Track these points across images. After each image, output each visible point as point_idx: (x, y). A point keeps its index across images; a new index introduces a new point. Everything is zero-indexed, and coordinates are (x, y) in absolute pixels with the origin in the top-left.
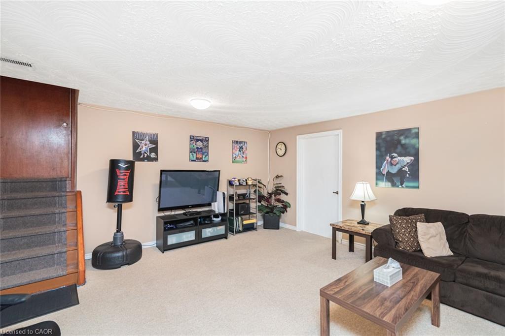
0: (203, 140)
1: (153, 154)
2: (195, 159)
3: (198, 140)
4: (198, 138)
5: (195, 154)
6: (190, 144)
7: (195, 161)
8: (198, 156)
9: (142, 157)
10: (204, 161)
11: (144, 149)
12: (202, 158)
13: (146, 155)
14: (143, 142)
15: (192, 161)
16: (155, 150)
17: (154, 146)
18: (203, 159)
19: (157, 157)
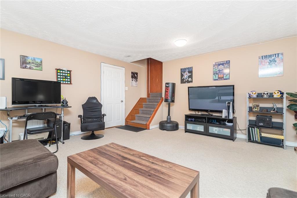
0: (224, 63)
1: (190, 79)
2: (217, 78)
3: (219, 65)
4: (220, 63)
5: (217, 75)
6: (214, 69)
7: (217, 80)
8: (219, 76)
9: (184, 81)
10: (225, 79)
11: (186, 77)
12: (223, 77)
13: (186, 80)
14: (185, 73)
15: (215, 80)
16: (191, 76)
17: (191, 74)
18: (225, 78)
19: (192, 80)
